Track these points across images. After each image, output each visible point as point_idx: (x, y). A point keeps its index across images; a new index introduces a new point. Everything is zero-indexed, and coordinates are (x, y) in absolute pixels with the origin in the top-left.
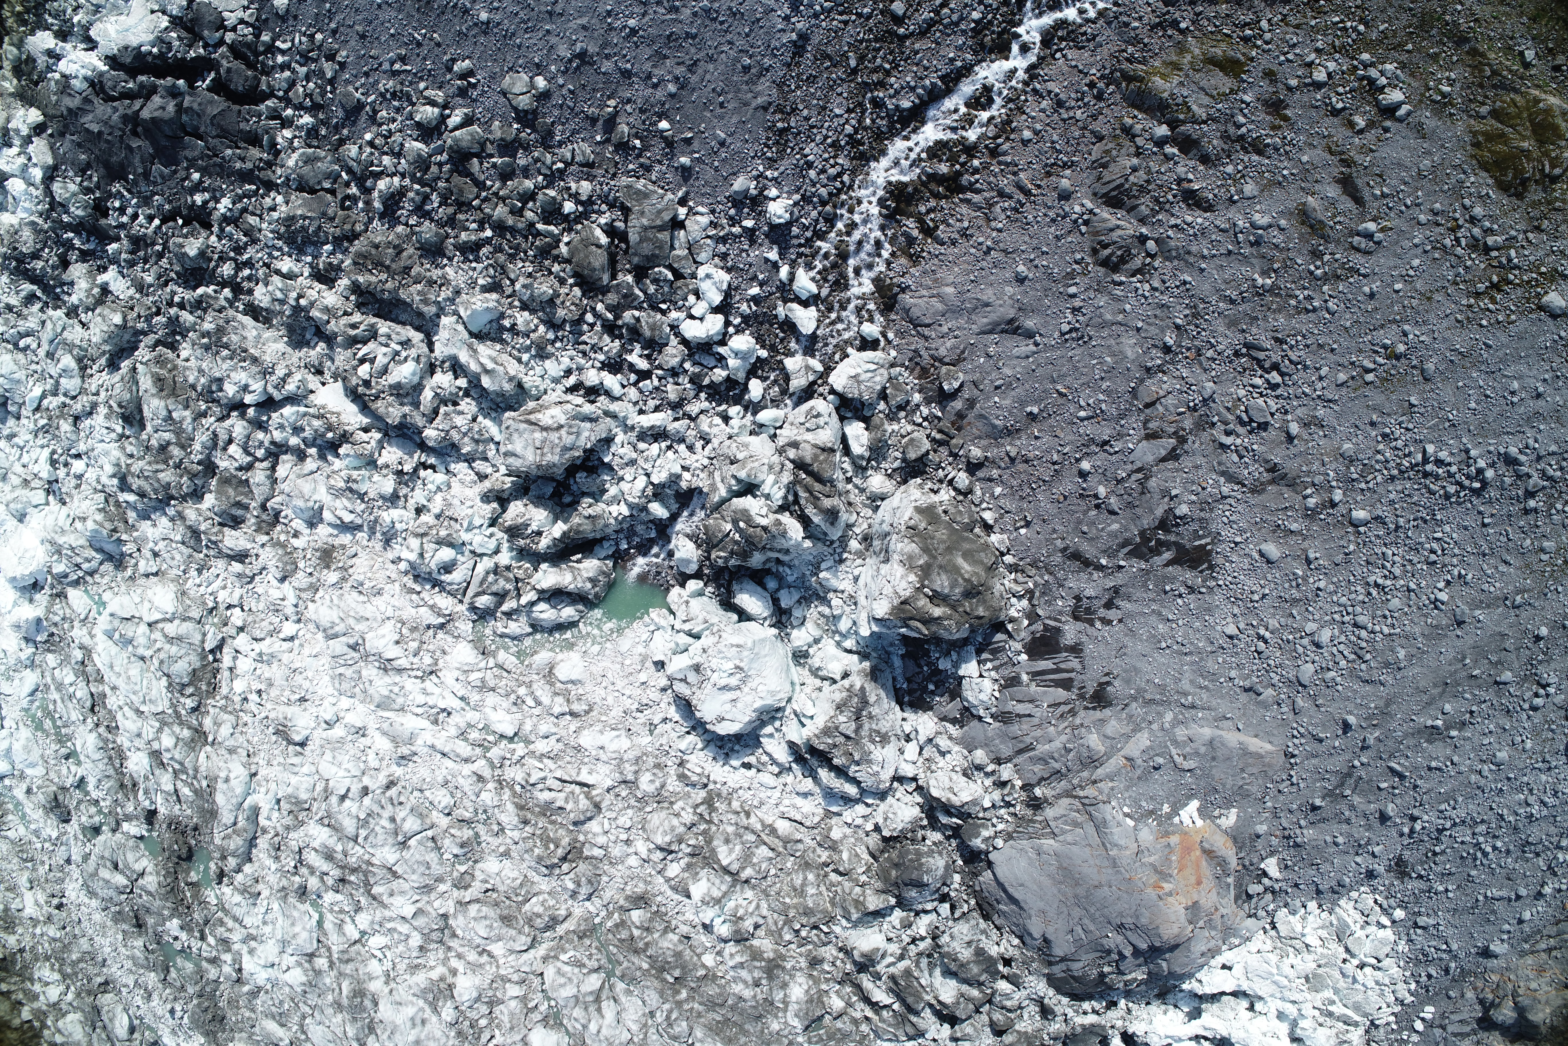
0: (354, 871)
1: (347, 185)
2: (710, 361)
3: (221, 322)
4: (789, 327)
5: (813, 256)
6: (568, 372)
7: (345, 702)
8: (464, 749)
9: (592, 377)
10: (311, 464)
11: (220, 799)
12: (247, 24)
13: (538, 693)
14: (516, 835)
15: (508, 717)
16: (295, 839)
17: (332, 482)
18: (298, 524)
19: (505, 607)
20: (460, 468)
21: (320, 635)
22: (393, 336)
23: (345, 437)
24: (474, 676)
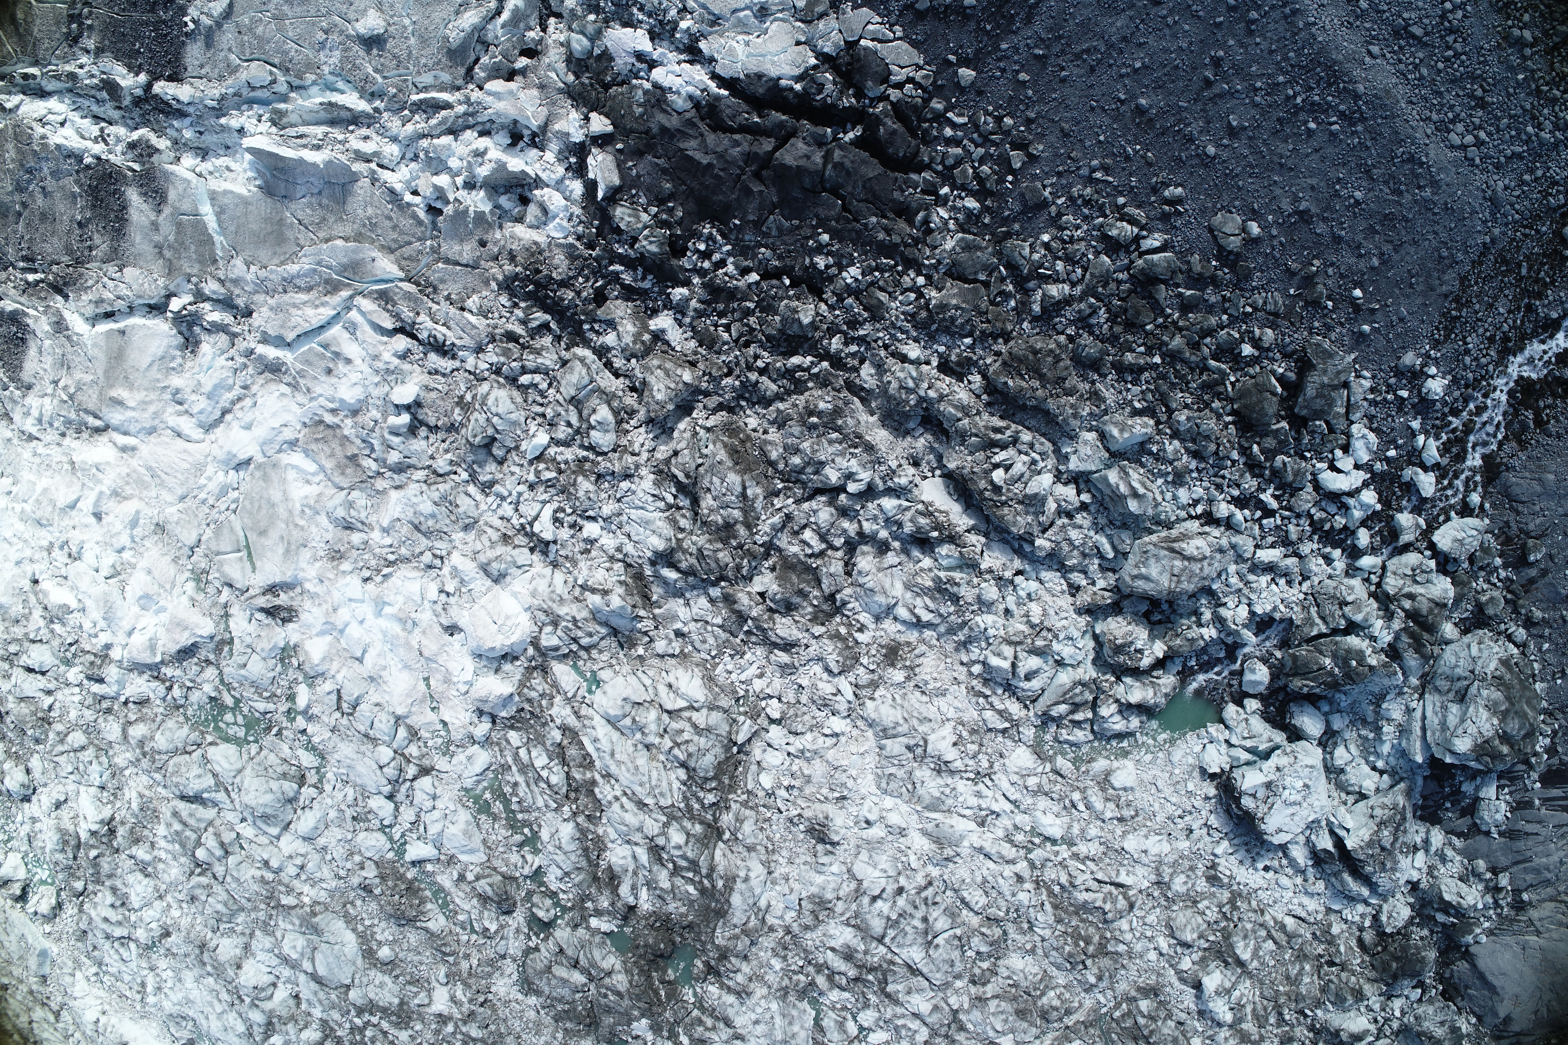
0: (871, 970)
1: (1003, 280)
2: (1333, 509)
3: (840, 403)
4: (1411, 488)
5: (1442, 427)
6: (1196, 502)
7: (889, 802)
8: (1010, 852)
9: (1223, 509)
10: (891, 558)
11: (736, 900)
12: (918, 85)
13: (1093, 799)
14: (1047, 933)
15: (1058, 821)
16: (811, 939)
17: (920, 580)
18: (865, 618)
19: (1079, 716)
20: (1051, 577)
21: (870, 733)
22: (1037, 446)
23: (953, 539)
24: (1032, 782)
